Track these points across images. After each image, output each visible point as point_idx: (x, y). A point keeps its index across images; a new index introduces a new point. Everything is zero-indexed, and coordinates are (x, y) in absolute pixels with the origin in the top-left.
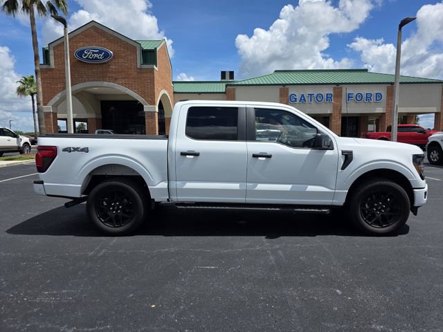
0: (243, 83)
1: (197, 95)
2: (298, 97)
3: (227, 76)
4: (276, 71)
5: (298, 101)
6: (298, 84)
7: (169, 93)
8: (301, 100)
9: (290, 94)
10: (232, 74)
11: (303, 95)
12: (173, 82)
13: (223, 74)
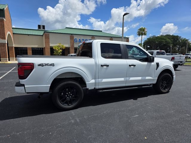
0: (53, 32)
1: (27, 36)
2: (78, 40)
3: (42, 27)
4: (66, 28)
5: (78, 42)
6: (78, 34)
7: (11, 34)
8: (79, 41)
9: (74, 38)
10: (44, 27)
11: (80, 39)
12: (13, 28)
13: (39, 26)
